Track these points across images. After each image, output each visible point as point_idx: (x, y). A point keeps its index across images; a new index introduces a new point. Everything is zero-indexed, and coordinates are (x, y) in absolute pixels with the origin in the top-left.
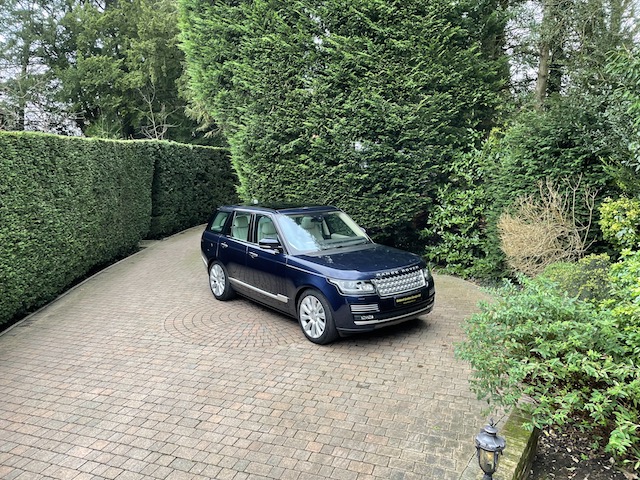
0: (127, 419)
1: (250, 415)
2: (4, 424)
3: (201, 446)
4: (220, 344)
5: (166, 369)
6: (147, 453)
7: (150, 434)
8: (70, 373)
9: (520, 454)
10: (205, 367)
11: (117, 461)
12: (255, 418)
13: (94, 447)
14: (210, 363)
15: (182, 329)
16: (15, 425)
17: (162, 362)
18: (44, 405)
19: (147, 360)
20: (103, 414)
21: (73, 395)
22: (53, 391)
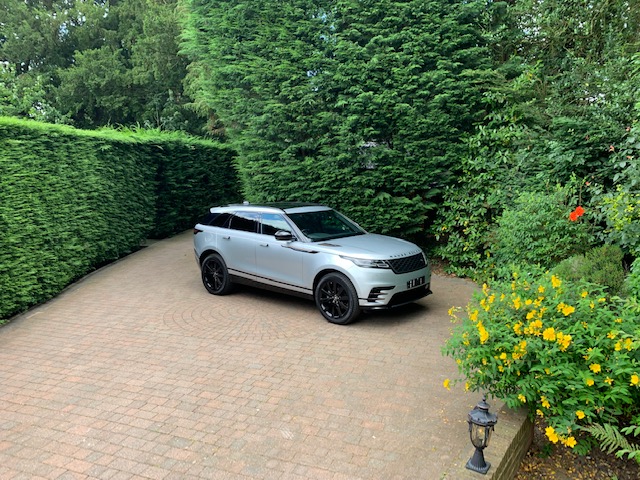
0: (126, 402)
1: (247, 401)
2: (5, 406)
3: (200, 427)
4: (218, 337)
5: (164, 358)
6: (146, 432)
7: (151, 415)
8: (69, 360)
9: (513, 436)
10: (203, 357)
11: (118, 438)
12: (252, 404)
13: (95, 425)
14: (208, 354)
15: (181, 323)
16: (15, 406)
17: (161, 352)
18: (45, 388)
19: (146, 350)
20: (103, 397)
21: (74, 379)
22: (53, 376)
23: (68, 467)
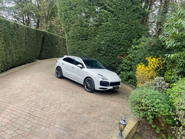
0: (23, 104)
1: (58, 109)
3: (43, 114)
4: (53, 90)
6: (27, 114)
7: (29, 109)
8: (8, 90)
9: (131, 129)
10: (48, 94)
11: (19, 114)
12: (60, 110)
13: (12, 110)
14: (49, 94)
15: (43, 84)
17: (36, 92)
19: (31, 90)
20: (16, 102)
21: (8, 96)
22: (2, 94)
23: (3, 120)
